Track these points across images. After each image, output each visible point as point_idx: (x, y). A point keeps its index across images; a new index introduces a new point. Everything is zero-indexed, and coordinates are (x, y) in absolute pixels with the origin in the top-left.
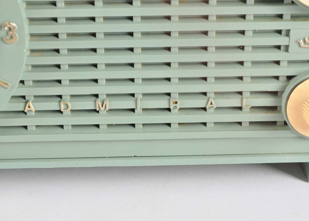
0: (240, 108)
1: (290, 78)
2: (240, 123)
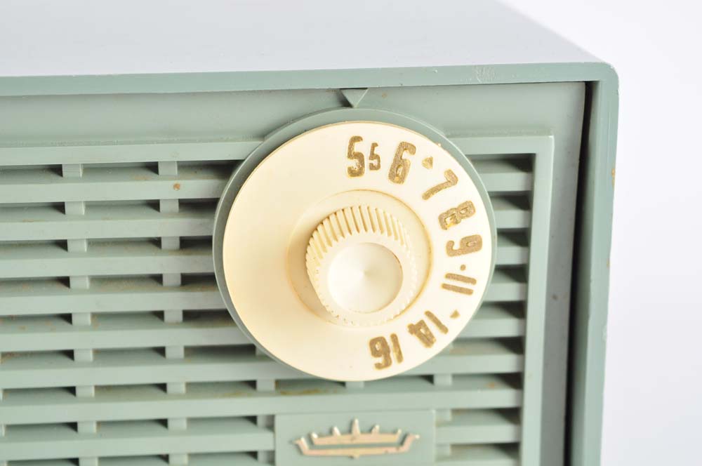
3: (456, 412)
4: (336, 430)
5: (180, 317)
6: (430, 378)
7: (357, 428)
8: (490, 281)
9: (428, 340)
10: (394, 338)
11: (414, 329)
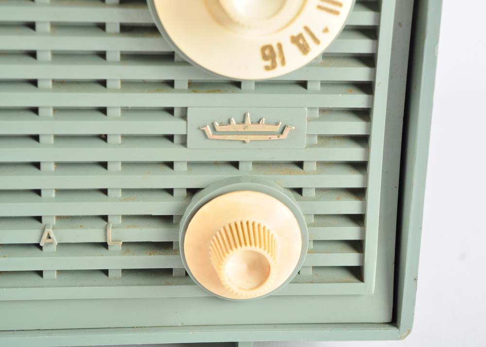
0: (105, 245)
1: (192, 192)
2: (106, 272)
3: (323, 111)
4: (233, 121)
5: (118, 29)
6: (304, 84)
7: (248, 120)
8: (352, 8)
9: (305, 49)
10: (280, 46)
11: (295, 40)
